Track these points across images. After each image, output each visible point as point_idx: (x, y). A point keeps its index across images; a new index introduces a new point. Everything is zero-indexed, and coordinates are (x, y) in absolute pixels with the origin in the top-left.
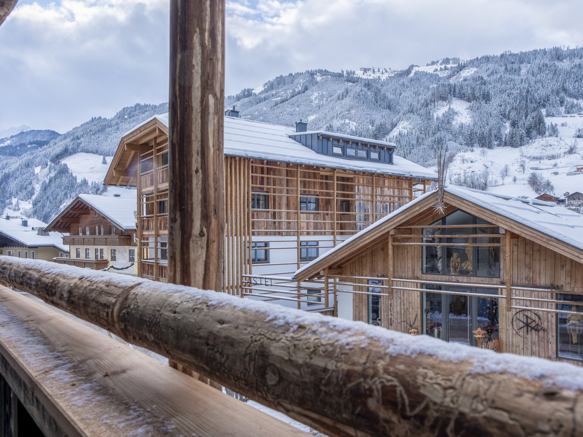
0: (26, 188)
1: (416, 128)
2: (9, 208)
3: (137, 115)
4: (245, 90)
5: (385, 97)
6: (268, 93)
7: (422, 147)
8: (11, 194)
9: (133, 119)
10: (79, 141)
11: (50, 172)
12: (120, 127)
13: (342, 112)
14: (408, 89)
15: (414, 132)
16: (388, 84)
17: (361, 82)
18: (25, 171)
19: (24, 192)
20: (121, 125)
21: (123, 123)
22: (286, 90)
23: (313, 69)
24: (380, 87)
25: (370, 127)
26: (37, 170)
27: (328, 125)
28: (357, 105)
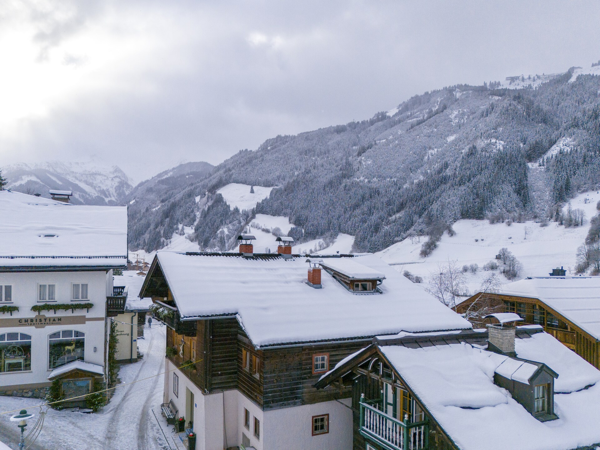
0: (189, 216)
1: (582, 145)
2: (177, 233)
3: (279, 146)
4: (379, 113)
5: (539, 110)
6: (403, 115)
7: (590, 166)
8: (178, 220)
9: (275, 150)
10: (231, 173)
11: (208, 201)
12: (265, 159)
13: (487, 131)
14: (569, 98)
15: (579, 150)
16: (542, 94)
17: (509, 95)
18: (188, 200)
19: (188, 219)
20: (265, 156)
21: (267, 155)
22: (422, 110)
23: (452, 85)
24: (532, 98)
25: (522, 145)
26: (197, 199)
27: (471, 146)
28: (505, 121)
